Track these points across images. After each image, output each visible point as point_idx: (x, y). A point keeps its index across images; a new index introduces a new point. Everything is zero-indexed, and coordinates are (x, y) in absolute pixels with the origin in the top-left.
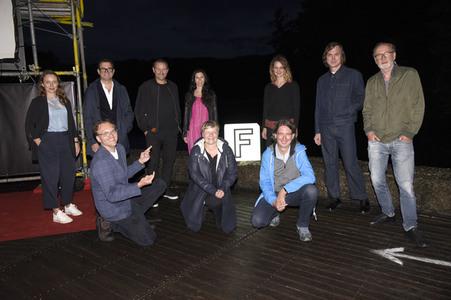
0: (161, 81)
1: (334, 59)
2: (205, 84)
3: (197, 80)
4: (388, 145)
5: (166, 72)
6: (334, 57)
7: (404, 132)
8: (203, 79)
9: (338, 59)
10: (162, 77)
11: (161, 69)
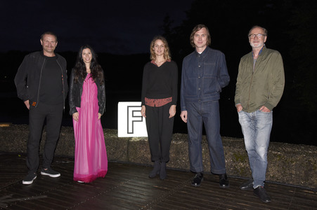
0: (49, 54)
1: (200, 39)
2: (92, 61)
3: (84, 56)
4: (251, 114)
5: (54, 45)
6: (201, 38)
7: (266, 103)
8: (90, 55)
9: (204, 39)
10: (50, 49)
11: (49, 42)
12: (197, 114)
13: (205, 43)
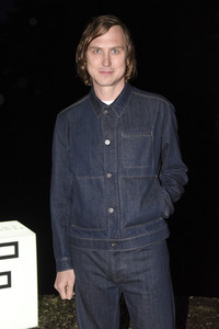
12: (104, 284)
13: (119, 72)
